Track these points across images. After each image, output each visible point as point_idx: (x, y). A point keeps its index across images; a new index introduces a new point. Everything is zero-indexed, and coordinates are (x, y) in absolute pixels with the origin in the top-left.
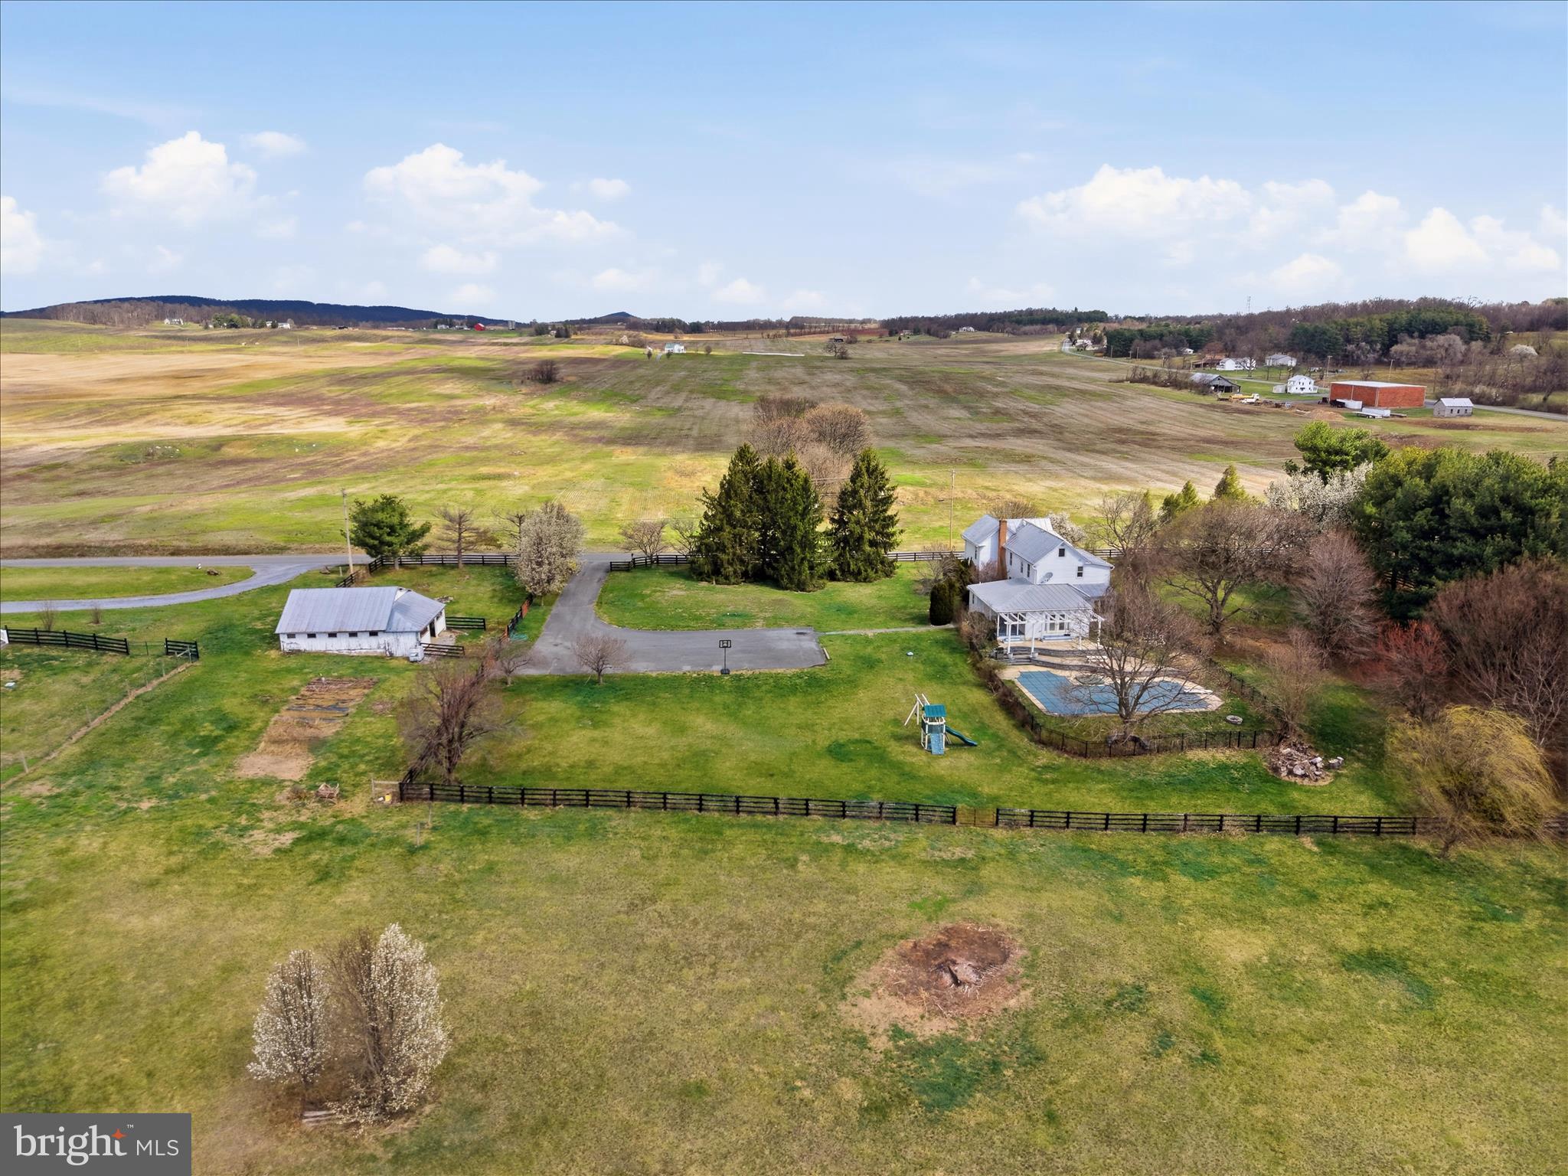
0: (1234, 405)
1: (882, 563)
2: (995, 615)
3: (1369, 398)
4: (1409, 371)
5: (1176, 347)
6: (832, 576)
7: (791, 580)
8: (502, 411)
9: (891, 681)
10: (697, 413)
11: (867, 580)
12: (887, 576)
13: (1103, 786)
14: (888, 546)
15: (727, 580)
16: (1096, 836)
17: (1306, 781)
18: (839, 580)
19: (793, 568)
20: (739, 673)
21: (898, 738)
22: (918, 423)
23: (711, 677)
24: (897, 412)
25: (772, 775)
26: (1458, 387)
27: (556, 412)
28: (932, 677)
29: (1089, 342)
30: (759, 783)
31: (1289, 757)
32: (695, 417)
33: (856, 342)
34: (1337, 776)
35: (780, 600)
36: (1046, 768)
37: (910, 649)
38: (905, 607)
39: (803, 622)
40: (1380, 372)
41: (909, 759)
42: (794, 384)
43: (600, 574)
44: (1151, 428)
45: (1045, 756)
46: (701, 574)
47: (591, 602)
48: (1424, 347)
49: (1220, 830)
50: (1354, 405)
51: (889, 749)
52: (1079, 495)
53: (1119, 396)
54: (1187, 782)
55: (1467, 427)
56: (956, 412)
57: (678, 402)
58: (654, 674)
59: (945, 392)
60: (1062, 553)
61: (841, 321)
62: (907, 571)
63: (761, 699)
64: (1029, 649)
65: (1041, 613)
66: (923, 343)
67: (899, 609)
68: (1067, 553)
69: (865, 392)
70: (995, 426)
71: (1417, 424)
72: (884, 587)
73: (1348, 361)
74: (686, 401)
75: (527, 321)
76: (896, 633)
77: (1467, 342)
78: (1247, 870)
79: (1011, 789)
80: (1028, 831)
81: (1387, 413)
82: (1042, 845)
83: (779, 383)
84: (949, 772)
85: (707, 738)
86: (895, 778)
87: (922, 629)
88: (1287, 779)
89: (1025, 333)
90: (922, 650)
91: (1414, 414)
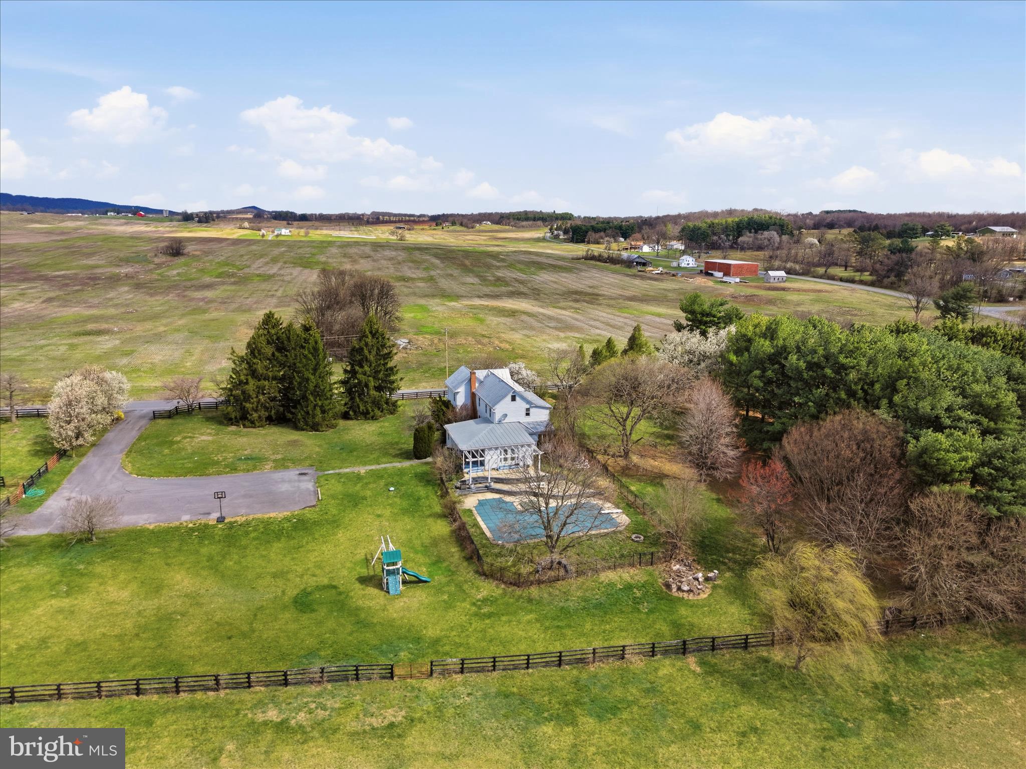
0: (648, 275)
1: (387, 403)
2: (462, 452)
3: (727, 270)
4: (749, 253)
5: (614, 237)
6: (346, 416)
7: (307, 424)
8: (133, 277)
9: (370, 518)
10: (286, 278)
11: (374, 418)
12: (392, 413)
13: (529, 617)
14: (392, 390)
15: (253, 425)
16: (519, 674)
17: (691, 597)
18: (352, 419)
19: (308, 413)
20: (233, 520)
21: (364, 580)
22: (445, 287)
23: (206, 526)
24: (431, 279)
25: (230, 638)
26: (777, 263)
27: (177, 278)
28: (405, 511)
29: (561, 233)
30: (214, 649)
31: (679, 574)
32: (283, 281)
33: (413, 229)
34: (714, 587)
35: (295, 441)
36: (485, 600)
37: (392, 485)
38: (397, 443)
39: (308, 462)
40: (732, 253)
41: (368, 603)
42: (362, 257)
43: (143, 422)
44: (596, 291)
45: (487, 589)
46: (231, 419)
47: (121, 451)
48: (757, 239)
49: (623, 658)
50: (719, 274)
51: (352, 594)
52: (544, 340)
53: (577, 269)
54: (599, 606)
55: (783, 289)
56: (470, 279)
57: (274, 270)
58: (151, 527)
59: (465, 265)
60: (513, 398)
61: (405, 215)
62: (408, 410)
63: (245, 548)
64: (487, 478)
65: (496, 449)
66: (458, 231)
67: (392, 444)
68: (517, 398)
69: (410, 264)
70: (496, 289)
71: (756, 287)
72: (387, 424)
73: (714, 246)
74: (280, 269)
75: (180, 211)
76: (385, 469)
77: (780, 236)
78: (644, 702)
79: (452, 629)
80: (459, 678)
81: (738, 280)
82: (469, 694)
83: (351, 257)
84: (401, 614)
85: (179, 597)
86: (349, 627)
87: (407, 464)
88: (676, 594)
89: (523, 227)
90: (402, 485)
91: (752, 281)
